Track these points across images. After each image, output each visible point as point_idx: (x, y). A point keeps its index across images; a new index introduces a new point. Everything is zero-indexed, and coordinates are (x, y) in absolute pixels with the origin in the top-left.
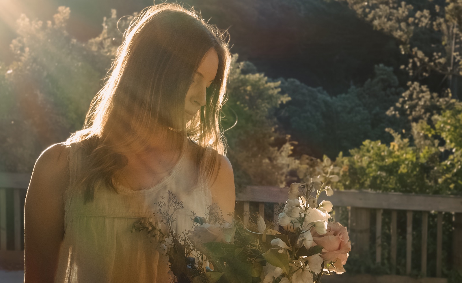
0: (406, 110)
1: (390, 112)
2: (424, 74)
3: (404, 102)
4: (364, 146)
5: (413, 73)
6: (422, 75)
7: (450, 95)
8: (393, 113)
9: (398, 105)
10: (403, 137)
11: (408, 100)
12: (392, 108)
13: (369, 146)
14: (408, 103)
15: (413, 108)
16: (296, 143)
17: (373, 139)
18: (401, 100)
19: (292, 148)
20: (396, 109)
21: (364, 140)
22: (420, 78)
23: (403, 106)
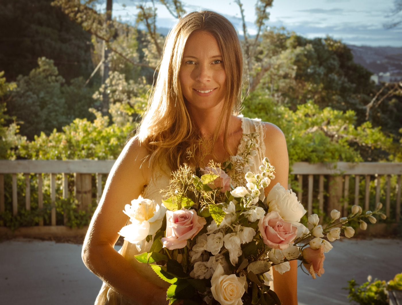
0: (109, 94)
1: (96, 96)
2: (120, 65)
3: (106, 88)
4: (74, 123)
5: (112, 65)
6: (119, 67)
7: (145, 82)
8: (99, 96)
9: (101, 90)
10: (103, 115)
11: (110, 86)
12: (97, 93)
13: (79, 124)
14: (109, 88)
15: (114, 92)
16: (22, 122)
17: (82, 117)
18: (103, 86)
19: (19, 127)
20: (100, 93)
21: (75, 119)
22: (117, 69)
23: (105, 91)
